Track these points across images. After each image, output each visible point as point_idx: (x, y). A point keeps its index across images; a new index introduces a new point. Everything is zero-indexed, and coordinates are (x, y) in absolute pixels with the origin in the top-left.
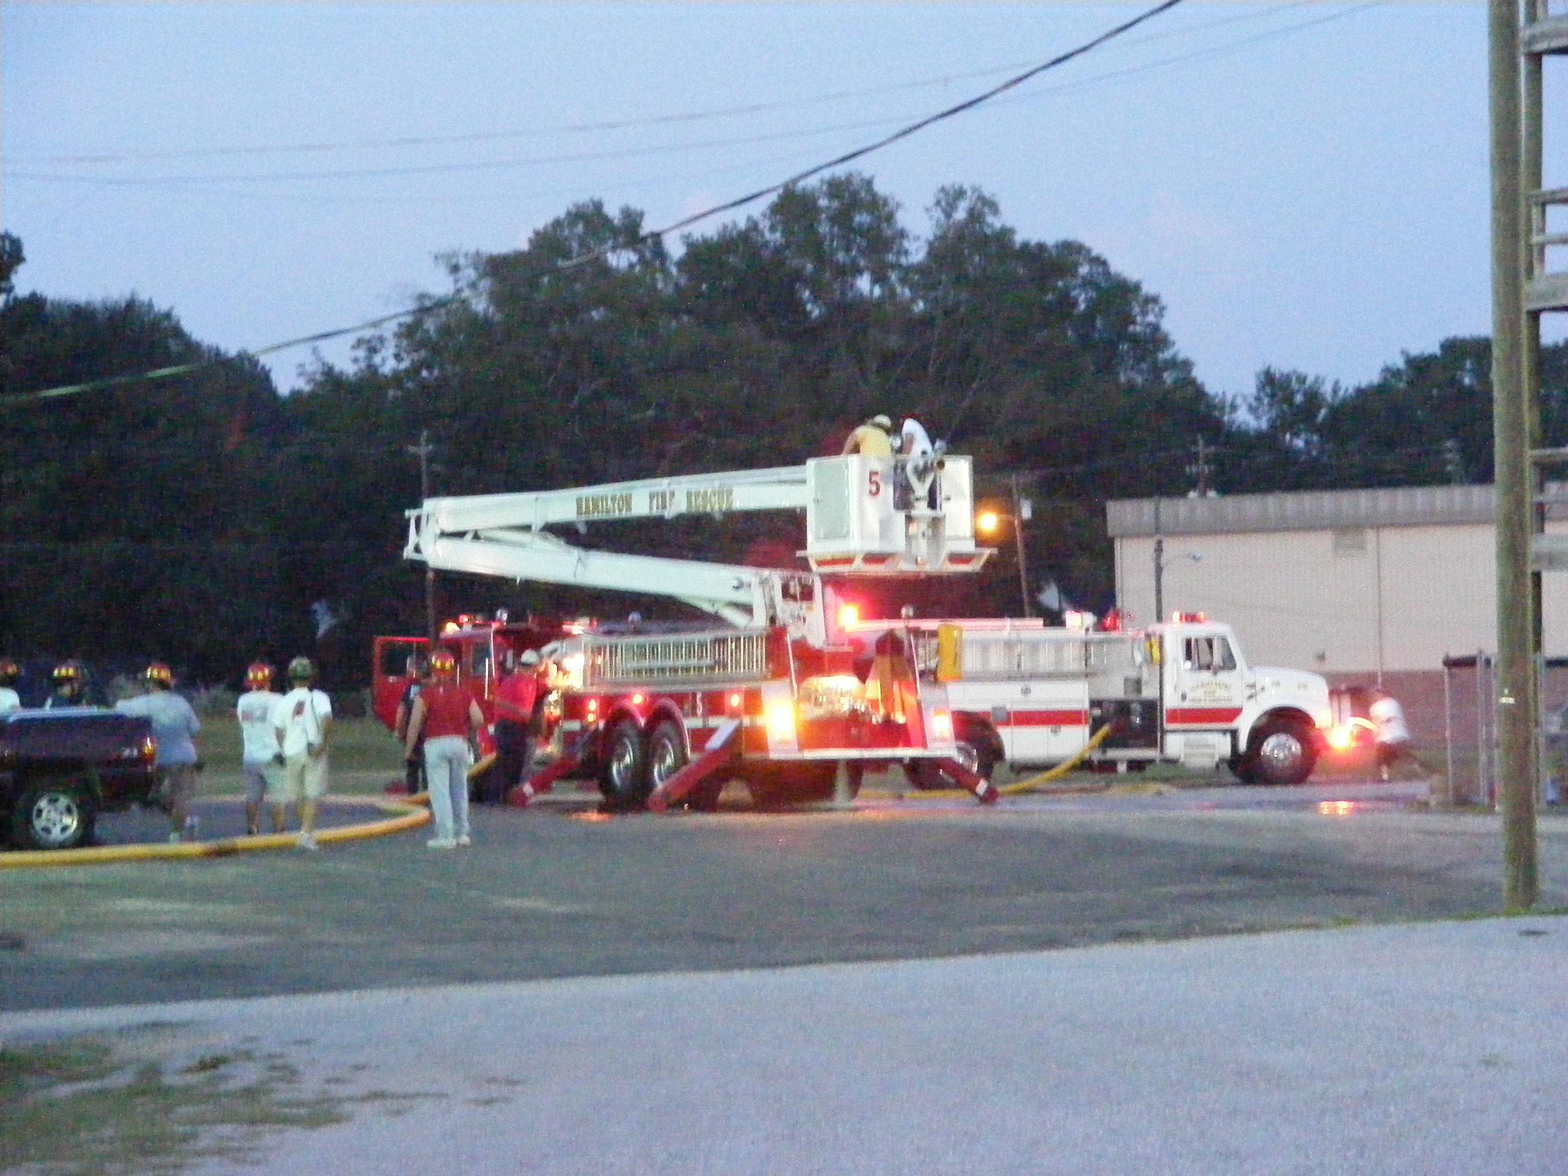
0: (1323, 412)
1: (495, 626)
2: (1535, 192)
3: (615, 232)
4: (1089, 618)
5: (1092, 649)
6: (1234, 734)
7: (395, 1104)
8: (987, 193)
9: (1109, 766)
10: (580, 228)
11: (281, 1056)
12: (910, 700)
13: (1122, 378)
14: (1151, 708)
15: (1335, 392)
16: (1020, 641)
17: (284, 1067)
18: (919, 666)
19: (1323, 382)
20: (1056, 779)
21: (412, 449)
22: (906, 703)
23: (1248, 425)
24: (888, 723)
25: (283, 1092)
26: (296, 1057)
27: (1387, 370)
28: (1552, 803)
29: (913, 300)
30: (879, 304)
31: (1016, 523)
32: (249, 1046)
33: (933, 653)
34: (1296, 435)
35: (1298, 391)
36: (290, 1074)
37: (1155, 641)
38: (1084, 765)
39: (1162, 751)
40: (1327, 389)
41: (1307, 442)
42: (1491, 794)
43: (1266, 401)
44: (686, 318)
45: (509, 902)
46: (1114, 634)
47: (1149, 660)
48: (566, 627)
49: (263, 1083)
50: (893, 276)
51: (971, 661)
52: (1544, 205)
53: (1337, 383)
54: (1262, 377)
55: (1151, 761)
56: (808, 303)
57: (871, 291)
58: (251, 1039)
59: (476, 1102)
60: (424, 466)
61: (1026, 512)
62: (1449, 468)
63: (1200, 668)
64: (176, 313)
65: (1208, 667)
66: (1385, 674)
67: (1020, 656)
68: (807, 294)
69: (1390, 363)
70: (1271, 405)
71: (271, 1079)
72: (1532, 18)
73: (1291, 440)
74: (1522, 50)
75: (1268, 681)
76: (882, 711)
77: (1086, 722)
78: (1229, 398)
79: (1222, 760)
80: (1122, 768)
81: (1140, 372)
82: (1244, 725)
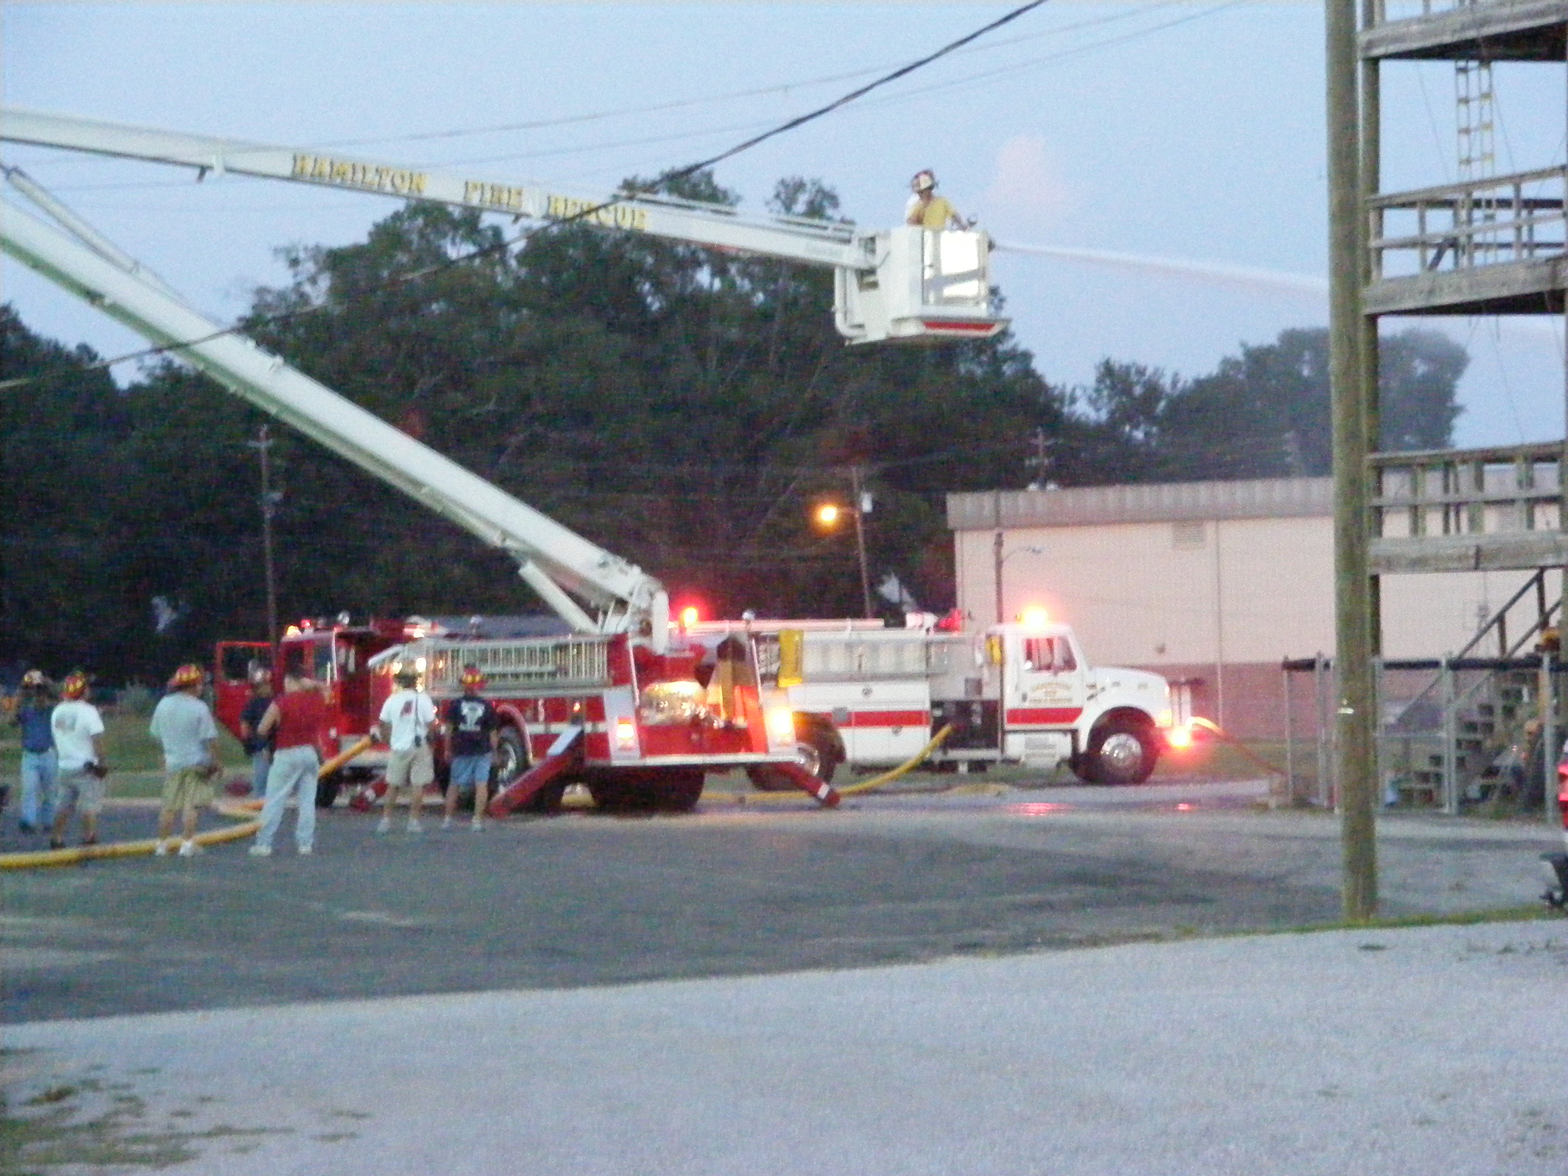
0: (1162, 404)
1: (336, 630)
2: (1373, 197)
3: (455, 225)
4: (930, 619)
5: (933, 650)
6: (1074, 733)
7: (242, 1141)
8: (827, 185)
9: (949, 767)
10: (420, 221)
11: (127, 1086)
12: (751, 703)
13: (962, 368)
14: (992, 709)
15: (1174, 383)
16: (861, 642)
17: (131, 1099)
18: (760, 670)
19: (1163, 374)
20: (896, 779)
21: (252, 444)
22: (748, 708)
23: (1087, 417)
24: (729, 728)
25: (129, 1126)
26: (141, 1087)
27: (1226, 362)
28: (1392, 805)
29: (754, 291)
30: (720, 296)
31: (857, 516)
32: (93, 1075)
33: (775, 658)
34: (1136, 427)
35: (1138, 382)
36: (136, 1106)
37: (995, 641)
38: (925, 766)
39: (1003, 750)
40: (1166, 382)
41: (1146, 434)
42: (1331, 797)
43: (1105, 393)
44: (525, 311)
45: (352, 915)
46: (955, 635)
47: (990, 662)
48: (407, 631)
49: (108, 1116)
50: (733, 269)
51: (811, 664)
52: (1380, 210)
53: (1176, 374)
54: (1102, 370)
55: (992, 762)
56: (648, 296)
57: (711, 285)
58: (98, 1067)
59: (324, 1138)
60: (264, 461)
61: (867, 505)
62: (1288, 459)
63: (1040, 669)
64: (15, 307)
65: (1048, 667)
66: (1225, 667)
67: (860, 656)
68: (647, 287)
69: (1229, 354)
70: (1110, 398)
71: (116, 1113)
72: (1369, 22)
73: (1130, 431)
74: (1360, 55)
75: (1108, 681)
76: (723, 716)
77: (927, 723)
78: (1068, 390)
79: (1063, 761)
80: (963, 768)
81: (980, 364)
82: (1085, 725)
